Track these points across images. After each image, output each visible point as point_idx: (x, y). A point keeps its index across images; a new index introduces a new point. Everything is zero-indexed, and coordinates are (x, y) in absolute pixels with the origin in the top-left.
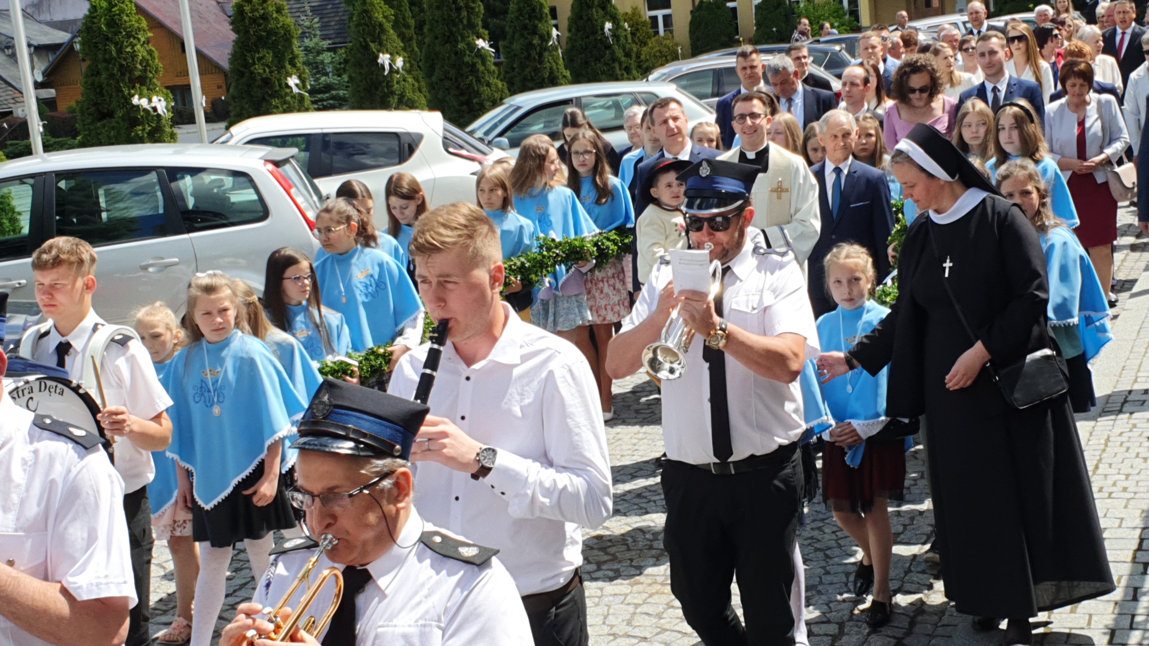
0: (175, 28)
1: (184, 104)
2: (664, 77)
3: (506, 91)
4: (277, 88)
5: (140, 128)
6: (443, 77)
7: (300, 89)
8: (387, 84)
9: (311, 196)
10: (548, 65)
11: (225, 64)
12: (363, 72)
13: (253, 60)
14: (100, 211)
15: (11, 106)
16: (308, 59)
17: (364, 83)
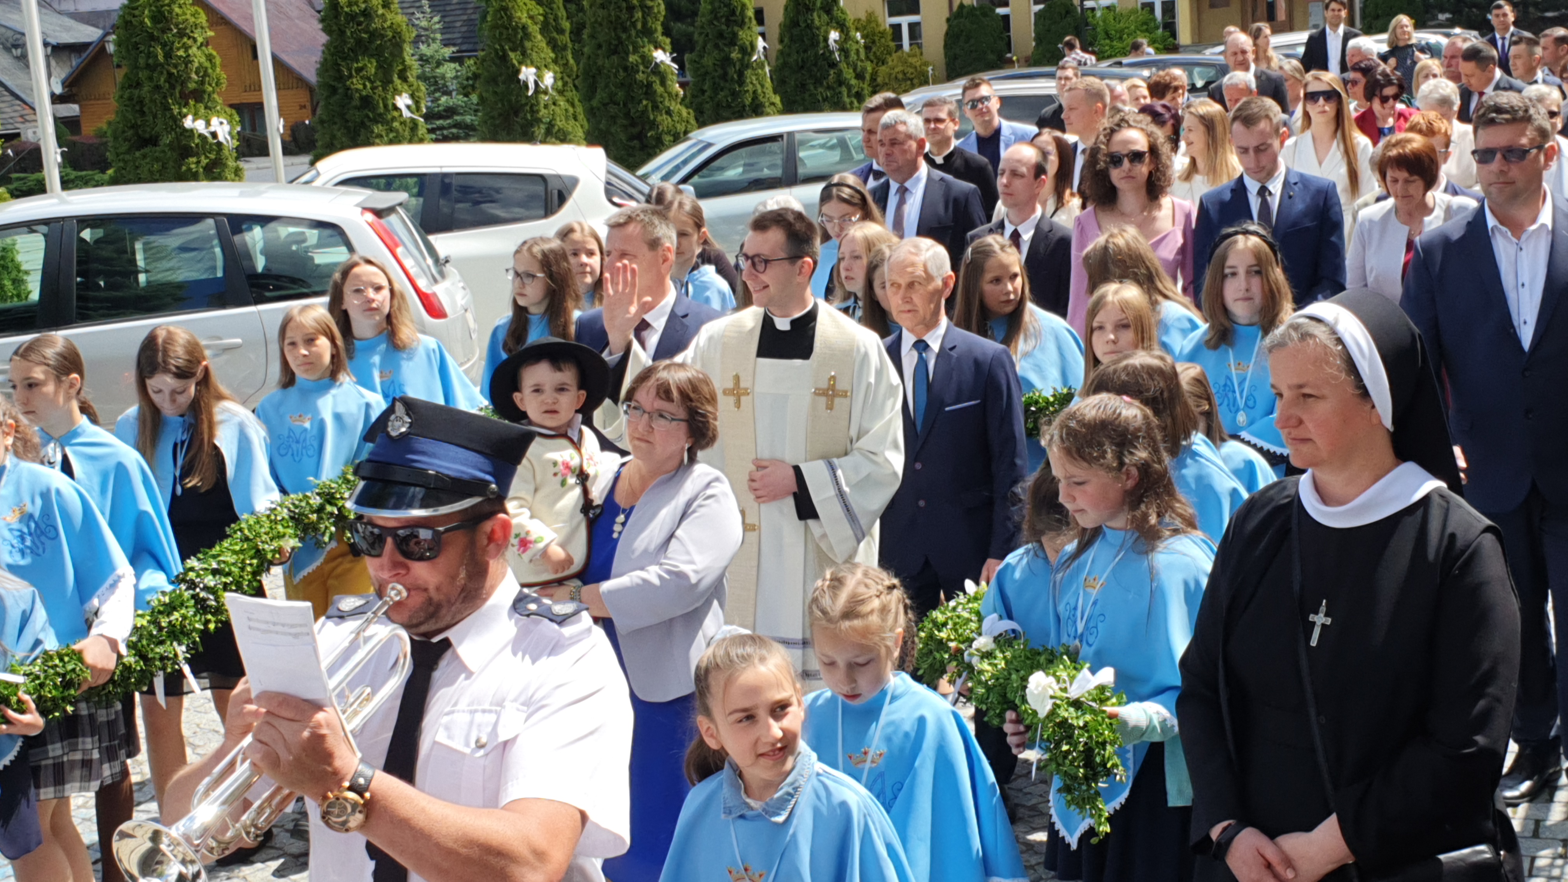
0: (244, 26)
1: (254, 129)
3: (693, 121)
4: (382, 110)
5: (194, 159)
6: (607, 101)
7: (412, 112)
8: (532, 108)
9: (424, 259)
10: (749, 88)
11: (311, 76)
12: (498, 90)
13: (349, 69)
14: (136, 272)
15: (18, 125)
16: (424, 72)
17: (500, 105)
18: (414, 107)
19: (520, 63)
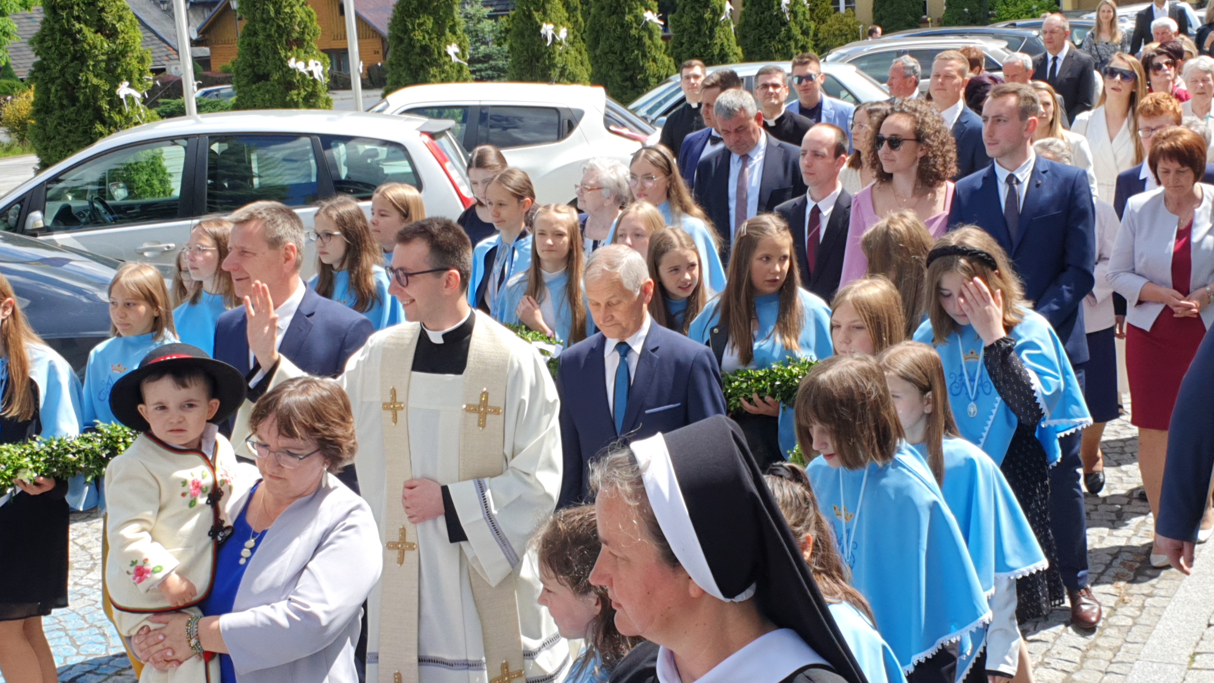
1: (339, 69)
2: (843, 58)
3: (673, 67)
4: (436, 56)
5: (296, 92)
6: (607, 50)
7: (459, 58)
8: (549, 55)
10: (718, 41)
11: (384, 29)
12: (525, 42)
13: (413, 24)
14: (252, 177)
15: (164, 62)
16: (468, 27)
17: (525, 53)
18: (460, 54)
19: (542, 21)
